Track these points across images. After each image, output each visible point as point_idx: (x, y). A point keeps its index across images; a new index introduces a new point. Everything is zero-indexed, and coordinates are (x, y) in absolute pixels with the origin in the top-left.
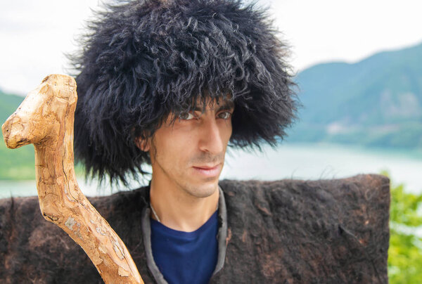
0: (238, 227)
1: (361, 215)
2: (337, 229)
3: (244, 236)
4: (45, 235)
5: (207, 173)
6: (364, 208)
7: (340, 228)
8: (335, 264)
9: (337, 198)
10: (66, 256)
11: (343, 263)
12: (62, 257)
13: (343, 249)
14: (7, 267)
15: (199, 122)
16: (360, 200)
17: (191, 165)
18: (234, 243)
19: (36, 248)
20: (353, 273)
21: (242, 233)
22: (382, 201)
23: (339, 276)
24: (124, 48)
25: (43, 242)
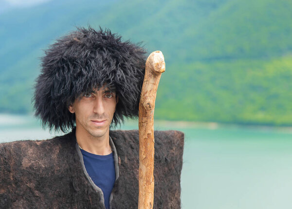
0: (123, 156)
1: (173, 152)
2: (164, 159)
3: (126, 160)
4: (30, 161)
5: (98, 124)
6: (174, 149)
7: (165, 159)
8: (163, 176)
9: (164, 143)
10: (43, 170)
11: (166, 176)
12: (41, 171)
13: (166, 169)
14: (12, 179)
15: (94, 98)
16: (173, 145)
17: (90, 119)
18: (123, 164)
19: (27, 168)
20: (170, 181)
21: (124, 158)
22: (181, 146)
23: (164, 182)
24: (58, 62)
25: (30, 164)
